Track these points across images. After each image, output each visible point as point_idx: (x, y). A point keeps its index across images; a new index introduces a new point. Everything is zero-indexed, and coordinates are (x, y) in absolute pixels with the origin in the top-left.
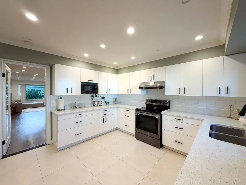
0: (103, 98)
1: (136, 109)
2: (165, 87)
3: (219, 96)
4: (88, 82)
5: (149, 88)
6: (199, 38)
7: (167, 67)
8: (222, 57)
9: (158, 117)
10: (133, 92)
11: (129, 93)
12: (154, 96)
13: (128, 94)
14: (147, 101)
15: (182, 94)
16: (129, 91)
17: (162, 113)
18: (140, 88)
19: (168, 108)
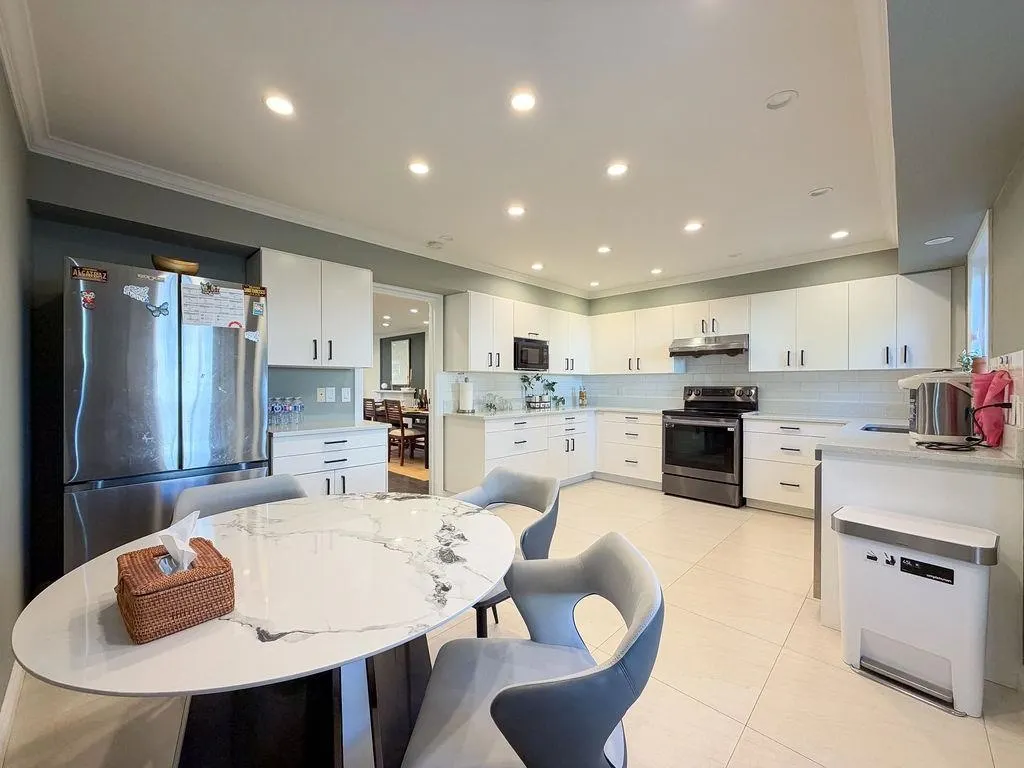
0: (550, 386)
1: (664, 412)
2: (747, 350)
3: (886, 367)
4: (527, 337)
5: (698, 353)
6: (840, 235)
7: (756, 298)
8: (895, 276)
9: (731, 426)
10: (647, 368)
11: (634, 371)
12: (709, 376)
13: (630, 372)
14: (688, 391)
15: (795, 367)
16: (634, 363)
17: (743, 417)
18: (672, 354)
19: (752, 407)
